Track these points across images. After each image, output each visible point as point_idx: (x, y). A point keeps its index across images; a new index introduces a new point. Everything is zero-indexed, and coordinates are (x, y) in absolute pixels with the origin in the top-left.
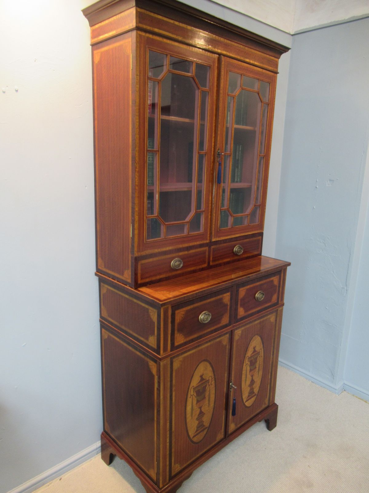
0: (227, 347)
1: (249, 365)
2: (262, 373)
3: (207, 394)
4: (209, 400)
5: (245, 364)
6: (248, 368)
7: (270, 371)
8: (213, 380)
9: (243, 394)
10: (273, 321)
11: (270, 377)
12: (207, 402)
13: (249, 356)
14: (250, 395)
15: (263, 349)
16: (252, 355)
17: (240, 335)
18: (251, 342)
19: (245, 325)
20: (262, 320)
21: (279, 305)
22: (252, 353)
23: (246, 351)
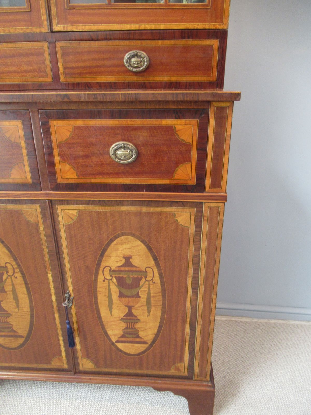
0: (41, 228)
1: (117, 284)
2: (159, 313)
3: (8, 288)
4: (16, 298)
5: (101, 278)
6: (115, 290)
7: (188, 320)
8: (16, 271)
9: (106, 327)
10: (187, 224)
11: (188, 330)
12: (12, 300)
13: (113, 268)
14: (127, 335)
15: (156, 271)
16: (123, 269)
17: (75, 218)
18: (115, 242)
19: (88, 203)
20: (144, 209)
21: (205, 194)
22: (121, 264)
23: (102, 255)
